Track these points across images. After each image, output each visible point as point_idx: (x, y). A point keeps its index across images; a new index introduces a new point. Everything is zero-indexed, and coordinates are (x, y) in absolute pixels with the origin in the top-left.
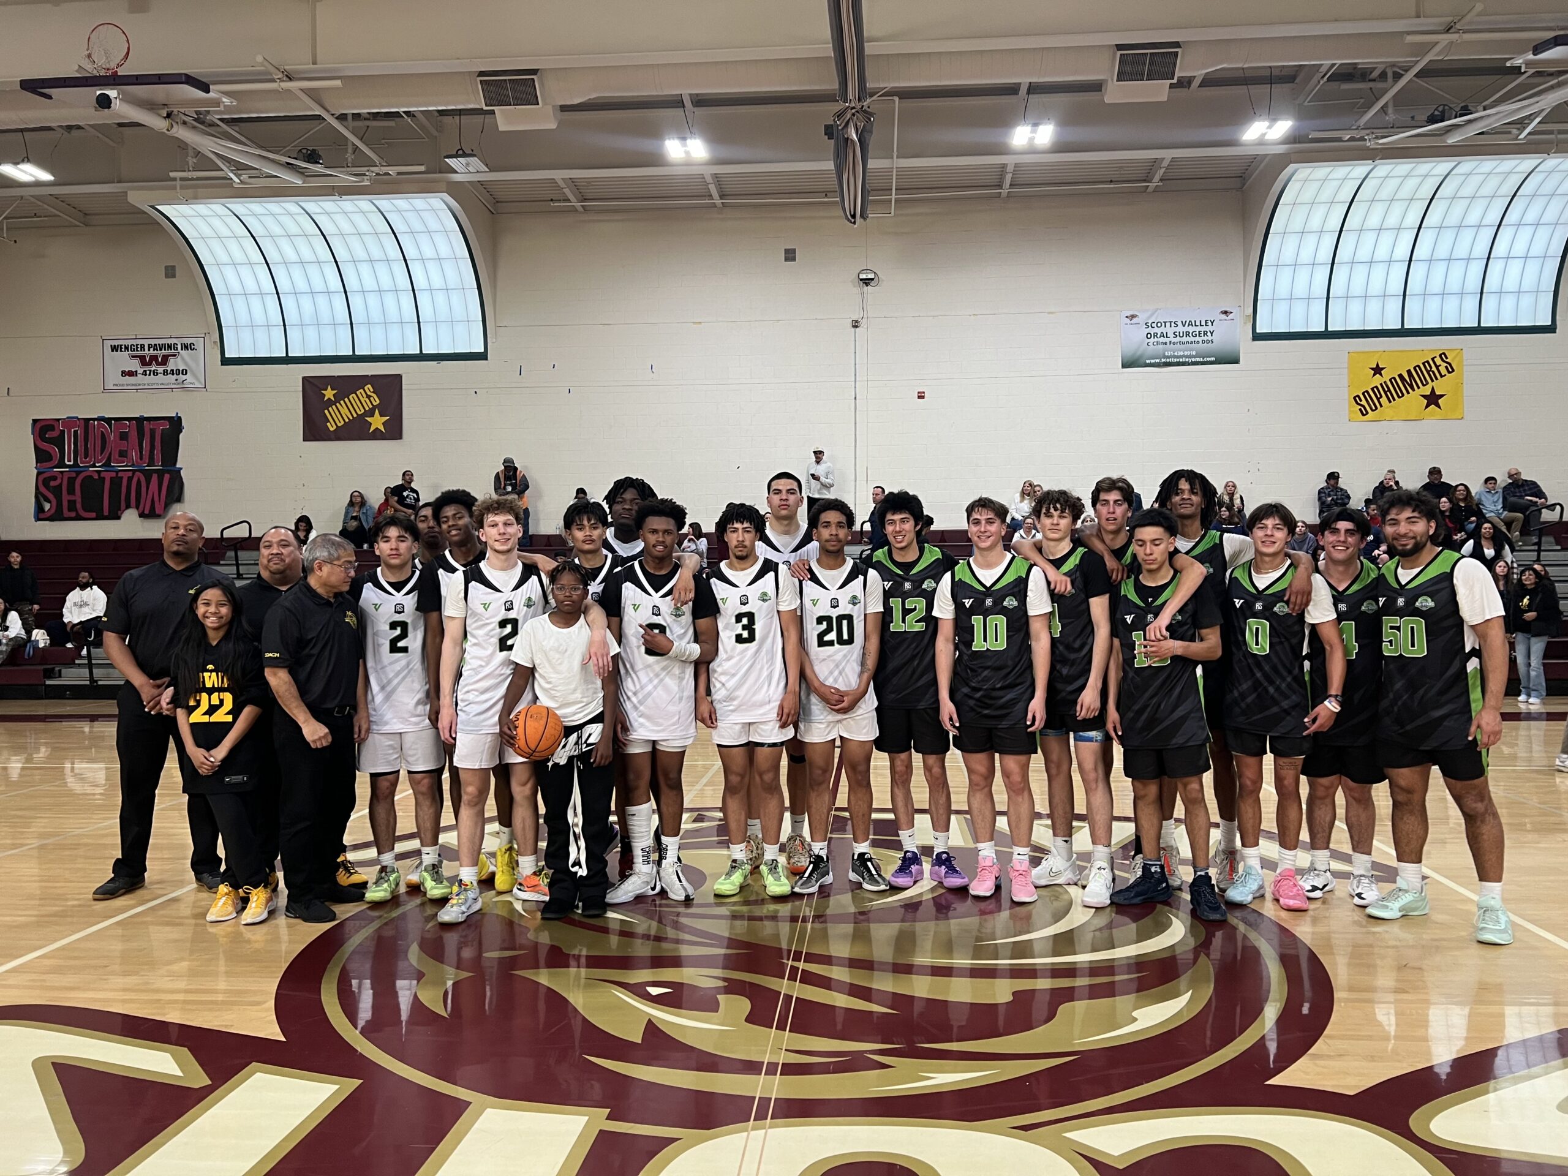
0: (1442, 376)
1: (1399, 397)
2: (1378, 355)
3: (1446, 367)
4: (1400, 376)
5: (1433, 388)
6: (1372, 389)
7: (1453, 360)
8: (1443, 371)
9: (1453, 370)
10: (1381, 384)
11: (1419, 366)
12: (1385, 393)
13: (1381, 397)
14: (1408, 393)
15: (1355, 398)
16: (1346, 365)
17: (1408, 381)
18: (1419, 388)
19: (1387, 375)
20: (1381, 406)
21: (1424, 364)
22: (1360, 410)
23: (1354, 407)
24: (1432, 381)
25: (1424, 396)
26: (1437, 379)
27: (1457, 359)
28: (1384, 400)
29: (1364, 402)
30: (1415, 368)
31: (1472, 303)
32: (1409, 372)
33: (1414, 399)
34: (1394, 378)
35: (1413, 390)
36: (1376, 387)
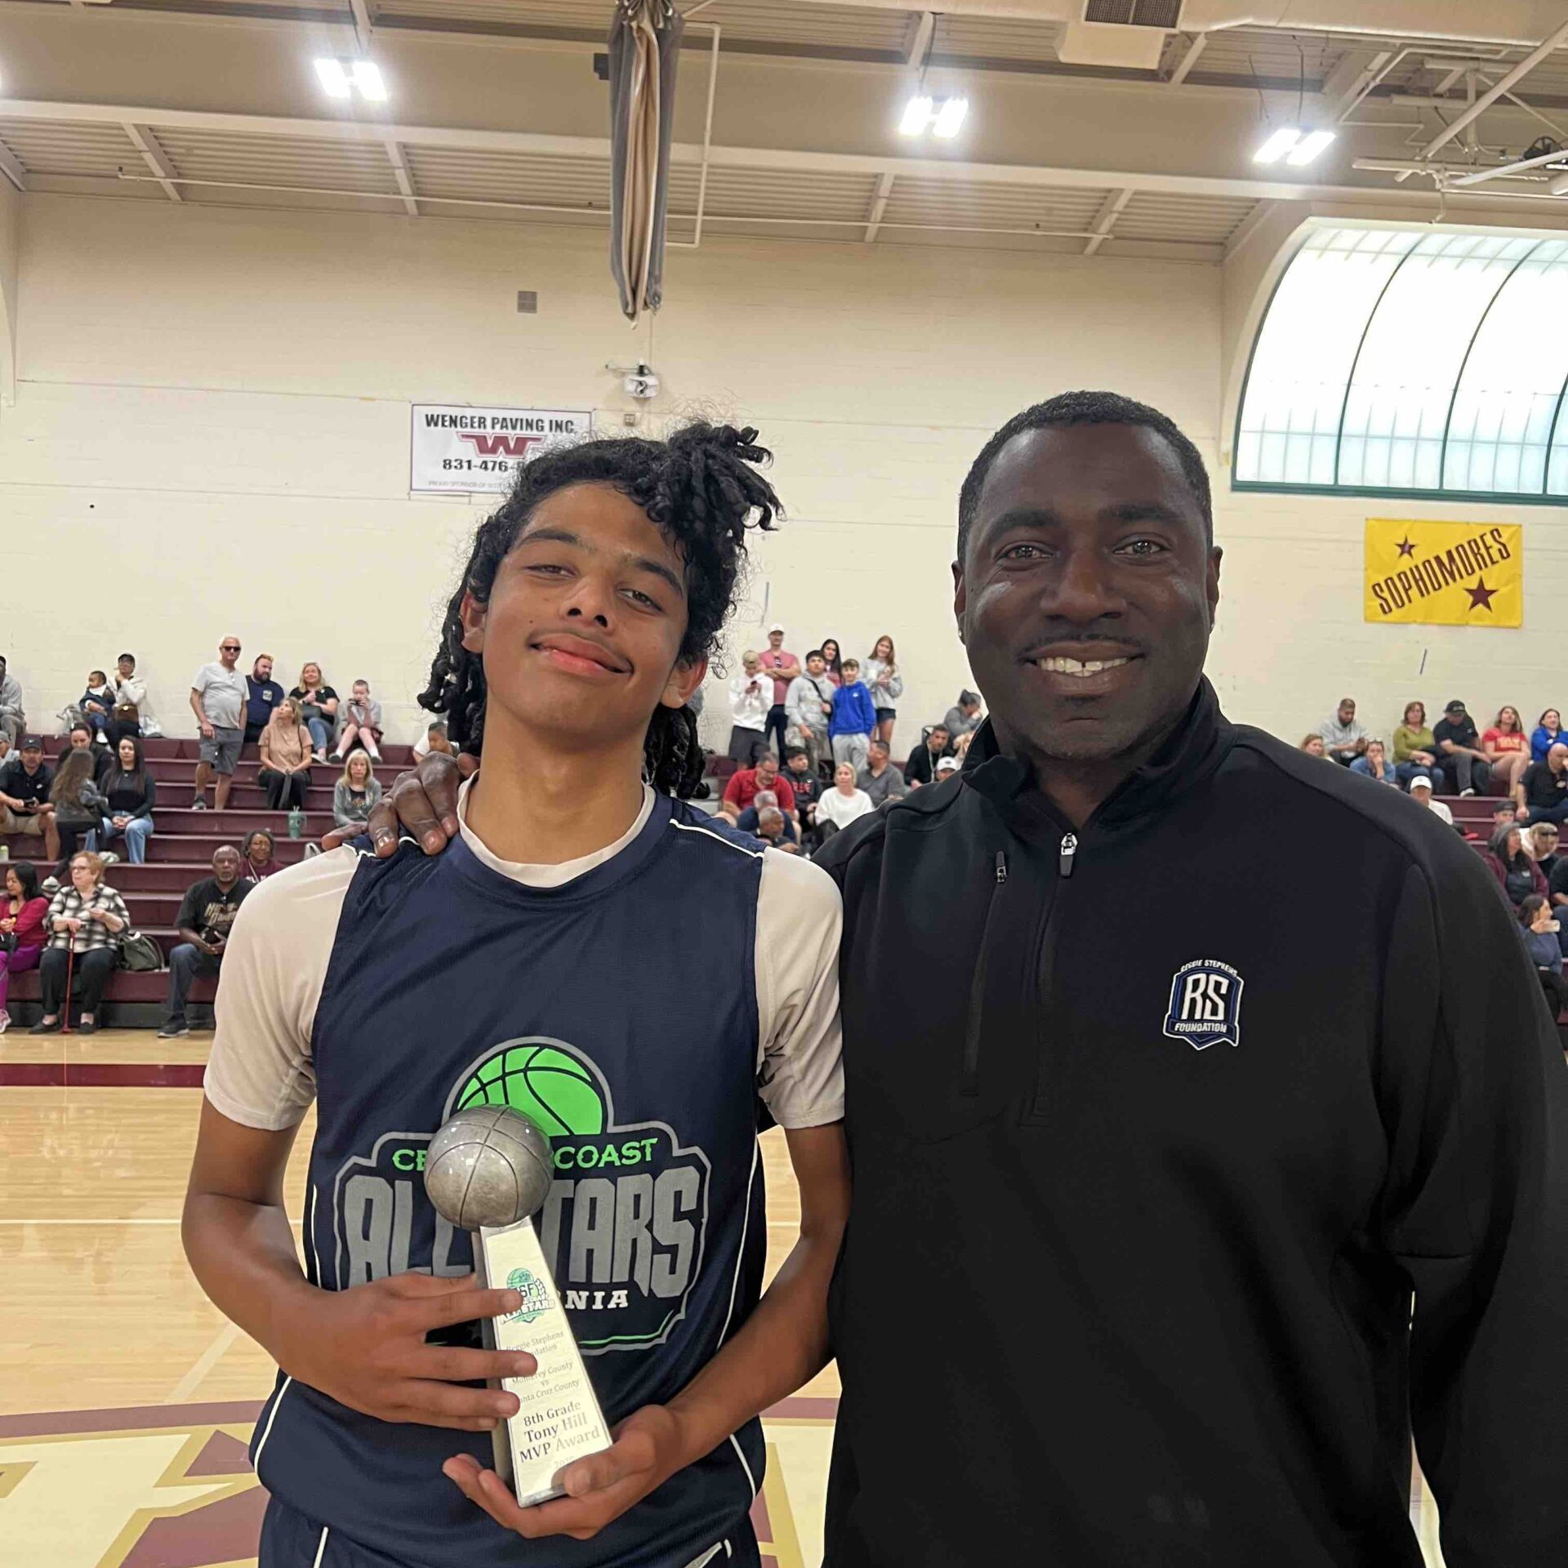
0: (1493, 563)
1: (1435, 589)
2: (1407, 525)
3: (1500, 550)
4: (1438, 559)
5: (1481, 581)
6: (1399, 576)
7: (1510, 539)
8: (1496, 556)
9: (1509, 555)
10: (1411, 570)
11: (1462, 546)
12: (1416, 582)
13: (1410, 587)
14: (1447, 583)
15: (1374, 587)
16: (1362, 537)
17: (1446, 567)
18: (1461, 577)
19: (1419, 556)
20: (1410, 601)
21: (1469, 543)
22: (1381, 605)
23: (1374, 600)
24: (1480, 568)
25: (1470, 591)
26: (1486, 566)
27: (1514, 541)
28: (1414, 592)
29: (1386, 595)
30: (1457, 549)
31: (1536, 458)
32: (1449, 553)
33: (1456, 593)
34: (1429, 561)
35: (1454, 579)
36: (1405, 573)
